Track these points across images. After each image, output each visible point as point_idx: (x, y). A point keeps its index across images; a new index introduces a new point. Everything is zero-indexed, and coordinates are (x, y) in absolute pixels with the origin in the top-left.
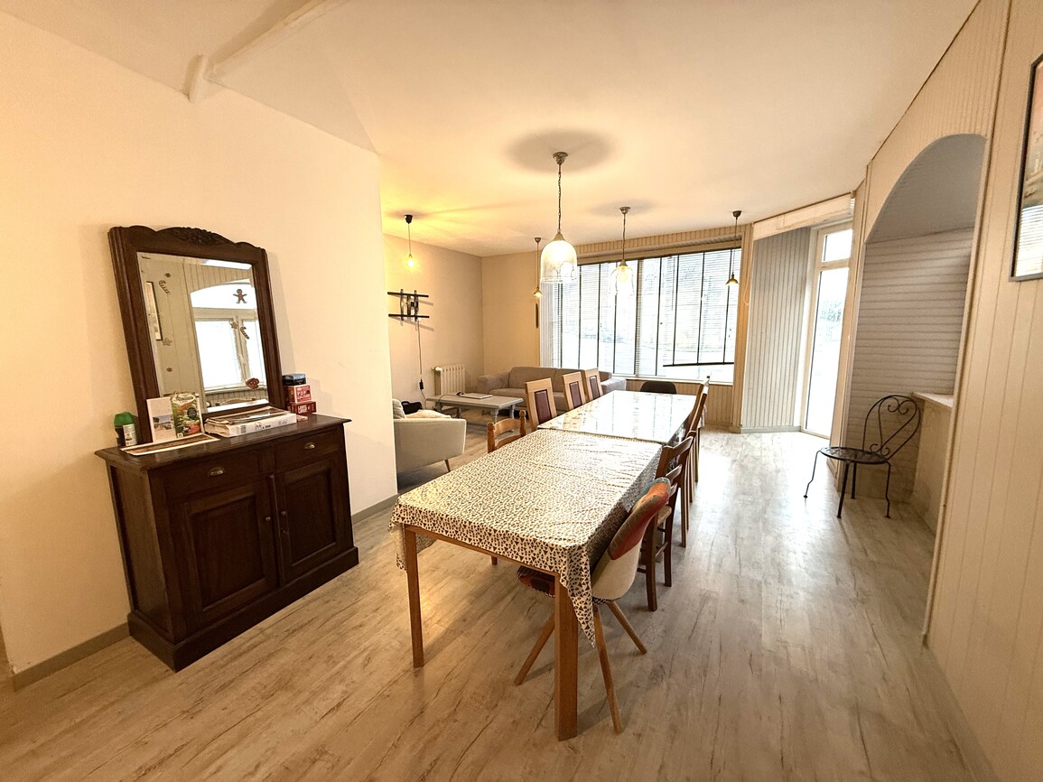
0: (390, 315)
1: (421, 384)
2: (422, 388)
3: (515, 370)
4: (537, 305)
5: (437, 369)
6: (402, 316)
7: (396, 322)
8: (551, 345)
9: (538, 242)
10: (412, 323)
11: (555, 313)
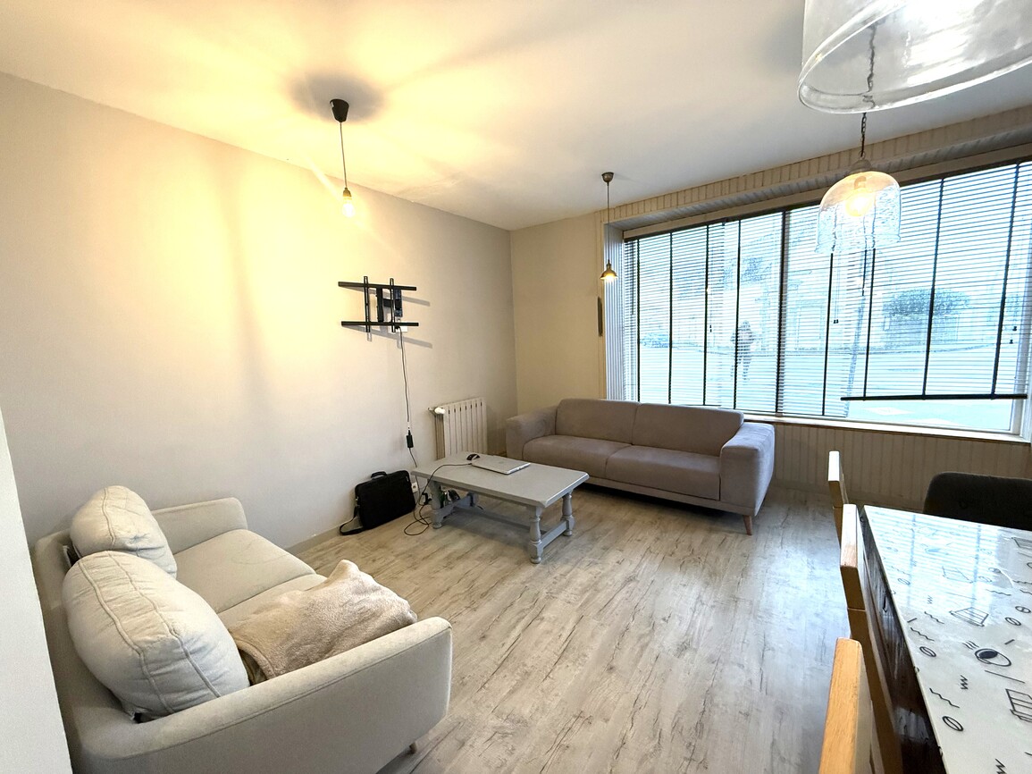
0: (344, 324)
1: (409, 438)
2: (410, 444)
3: (567, 404)
4: (599, 300)
5: (438, 410)
6: (368, 324)
7: (358, 335)
8: (622, 363)
9: (608, 181)
10: (389, 336)
11: (627, 312)
